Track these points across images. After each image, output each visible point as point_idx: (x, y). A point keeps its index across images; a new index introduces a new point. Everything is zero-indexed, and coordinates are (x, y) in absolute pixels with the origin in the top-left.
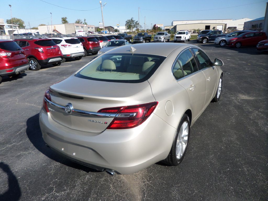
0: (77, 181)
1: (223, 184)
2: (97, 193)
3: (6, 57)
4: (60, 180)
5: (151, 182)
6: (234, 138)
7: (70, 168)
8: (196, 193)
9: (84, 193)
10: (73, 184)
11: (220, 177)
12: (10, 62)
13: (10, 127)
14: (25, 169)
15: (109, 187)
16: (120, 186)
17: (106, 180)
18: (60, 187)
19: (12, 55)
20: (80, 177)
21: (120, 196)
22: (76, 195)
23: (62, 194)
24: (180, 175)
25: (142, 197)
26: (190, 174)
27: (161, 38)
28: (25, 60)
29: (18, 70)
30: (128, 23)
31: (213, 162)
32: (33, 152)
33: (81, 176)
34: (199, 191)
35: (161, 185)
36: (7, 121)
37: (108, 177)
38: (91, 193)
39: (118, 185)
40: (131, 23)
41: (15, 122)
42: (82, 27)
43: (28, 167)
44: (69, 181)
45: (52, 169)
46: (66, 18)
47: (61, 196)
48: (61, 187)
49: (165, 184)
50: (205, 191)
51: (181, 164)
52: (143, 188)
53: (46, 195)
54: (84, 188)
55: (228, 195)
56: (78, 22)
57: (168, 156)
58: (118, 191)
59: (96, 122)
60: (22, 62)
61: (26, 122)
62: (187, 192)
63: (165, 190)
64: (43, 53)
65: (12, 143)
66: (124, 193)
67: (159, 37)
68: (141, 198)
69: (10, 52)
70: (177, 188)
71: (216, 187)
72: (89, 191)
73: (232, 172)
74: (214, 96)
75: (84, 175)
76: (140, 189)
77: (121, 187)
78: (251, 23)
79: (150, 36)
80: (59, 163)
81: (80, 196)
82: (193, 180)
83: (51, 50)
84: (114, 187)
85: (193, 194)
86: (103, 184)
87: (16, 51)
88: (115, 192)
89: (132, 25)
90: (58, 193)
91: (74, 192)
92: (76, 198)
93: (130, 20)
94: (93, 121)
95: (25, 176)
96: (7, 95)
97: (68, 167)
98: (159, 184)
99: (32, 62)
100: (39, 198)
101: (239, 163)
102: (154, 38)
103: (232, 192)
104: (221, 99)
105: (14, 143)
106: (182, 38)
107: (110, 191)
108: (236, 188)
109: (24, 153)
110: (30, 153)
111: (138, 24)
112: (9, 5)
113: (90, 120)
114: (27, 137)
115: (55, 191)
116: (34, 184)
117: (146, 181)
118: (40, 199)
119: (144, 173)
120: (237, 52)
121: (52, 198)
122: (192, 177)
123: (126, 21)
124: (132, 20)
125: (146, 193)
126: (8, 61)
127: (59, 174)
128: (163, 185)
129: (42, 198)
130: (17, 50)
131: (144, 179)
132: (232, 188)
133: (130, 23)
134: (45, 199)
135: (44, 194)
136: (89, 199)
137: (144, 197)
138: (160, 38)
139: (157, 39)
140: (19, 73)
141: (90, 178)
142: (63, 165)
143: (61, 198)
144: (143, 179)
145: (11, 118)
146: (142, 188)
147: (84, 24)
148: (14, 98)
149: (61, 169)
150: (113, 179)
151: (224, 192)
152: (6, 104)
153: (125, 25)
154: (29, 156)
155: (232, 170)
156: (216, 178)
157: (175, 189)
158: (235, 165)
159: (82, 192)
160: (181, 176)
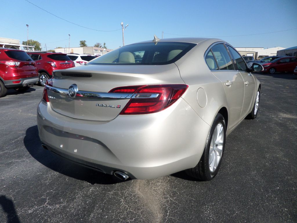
0: (77, 193)
1: (273, 205)
2: (103, 208)
3: (14, 66)
4: (56, 191)
5: (175, 198)
6: (280, 155)
7: (71, 178)
8: (237, 214)
9: (85, 208)
10: (73, 196)
11: (268, 196)
12: (18, 72)
13: (6, 135)
14: (15, 177)
15: (119, 202)
16: (134, 201)
17: (116, 194)
18: (55, 199)
19: (21, 65)
20: (82, 189)
21: (133, 213)
22: (75, 209)
23: (57, 207)
24: (213, 192)
25: (163, 216)
26: (227, 191)
28: (34, 72)
29: (26, 82)
31: (256, 179)
32: (27, 160)
33: (84, 188)
34: (241, 212)
35: (188, 202)
36: (3, 130)
37: (118, 191)
38: (94, 208)
39: (131, 200)
41: (12, 130)
42: (102, 51)
43: (18, 175)
44: (67, 193)
45: (48, 179)
46: (85, 41)
47: (54, 209)
48: (57, 199)
49: (195, 201)
50: (249, 212)
51: (214, 180)
52: (165, 205)
53: (35, 208)
54: (87, 201)
55: (283, 218)
56: (97, 46)
57: (199, 163)
58: (131, 207)
59: (107, 106)
60: (32, 73)
61: (26, 131)
62: (225, 212)
63: (195, 208)
64: (56, 67)
65: (4, 151)
66: (139, 209)
68: (161, 217)
69: (19, 62)
70: (210, 206)
71: (263, 208)
72: (92, 205)
73: (284, 191)
74: (251, 110)
75: (87, 187)
76: (161, 206)
77: (136, 202)
78: (284, 52)
80: (58, 173)
81: (79, 210)
82: (232, 199)
83: (65, 65)
84: (126, 202)
85: (232, 215)
86: (111, 197)
87: (26, 62)
88: (127, 208)
90: (51, 205)
91: (73, 205)
92: (73, 213)
94: (102, 106)
95: (13, 185)
96: (9, 106)
97: (69, 177)
98: (187, 201)
99: (42, 77)
100: (26, 210)
101: (291, 182)
103: (287, 214)
104: (258, 116)
105: (7, 150)
107: (120, 206)
108: (292, 211)
109: (17, 160)
110: (24, 161)
112: (27, 25)
113: (98, 105)
114: (24, 145)
115: (47, 204)
116: (22, 194)
117: (169, 197)
118: (26, 212)
119: (166, 188)
120: (272, 77)
121: (42, 211)
122: (229, 195)
125: (169, 211)
126: (16, 71)
127: (56, 184)
128: (192, 203)
129: (29, 211)
130: (27, 60)
131: (166, 195)
132: (286, 209)
134: (33, 212)
135: (32, 206)
136: (92, 214)
137: (166, 216)
140: (27, 85)
141: (95, 191)
142: (63, 175)
143: (54, 212)
144: (164, 194)
145: (9, 127)
146: (163, 205)
147: (103, 48)
148: (17, 109)
149: (59, 178)
150: (126, 192)
151: (276, 214)
152: (7, 114)
154: (22, 164)
155: (283, 189)
156: (262, 197)
157: (207, 208)
158: (286, 183)
159: (83, 205)
160: (214, 194)
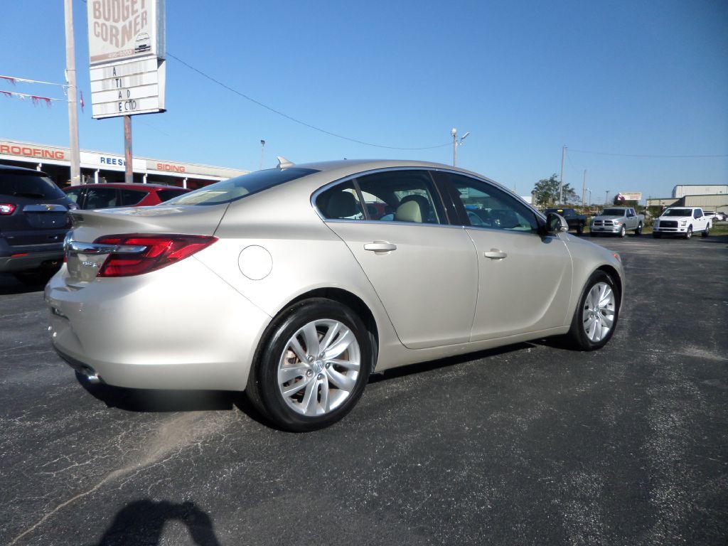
27: (612, 225)
30: (541, 188)
40: (549, 189)
67: (605, 221)
79: (581, 219)
89: (552, 194)
93: (547, 182)
102: (591, 224)
106: (679, 225)
111: (570, 191)
123: (537, 184)
124: (552, 180)
133: (547, 187)
138: (609, 223)
139: (598, 227)
153: (532, 192)
